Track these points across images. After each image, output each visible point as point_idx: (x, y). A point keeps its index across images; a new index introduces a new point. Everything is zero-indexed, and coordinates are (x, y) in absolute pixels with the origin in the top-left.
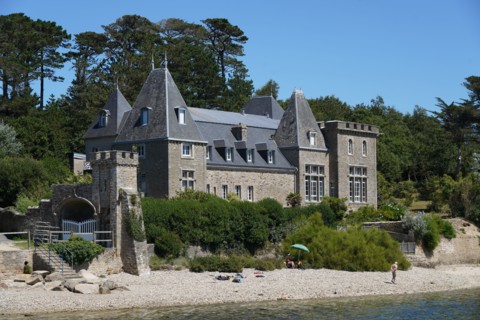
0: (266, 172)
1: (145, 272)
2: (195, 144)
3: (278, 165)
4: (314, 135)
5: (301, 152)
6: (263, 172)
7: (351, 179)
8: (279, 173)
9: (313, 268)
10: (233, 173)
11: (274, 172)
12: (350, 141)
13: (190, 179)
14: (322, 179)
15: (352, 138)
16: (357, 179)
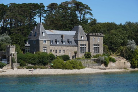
0: (69, 46)
1: (15, 69)
2: (47, 40)
3: (73, 44)
4: (83, 37)
5: (79, 41)
6: (68, 46)
7: (94, 47)
8: (72, 46)
9: (54, 69)
10: (59, 47)
11: (71, 46)
12: (94, 38)
13: (46, 48)
14: (85, 47)
15: (95, 37)
16: (96, 47)
